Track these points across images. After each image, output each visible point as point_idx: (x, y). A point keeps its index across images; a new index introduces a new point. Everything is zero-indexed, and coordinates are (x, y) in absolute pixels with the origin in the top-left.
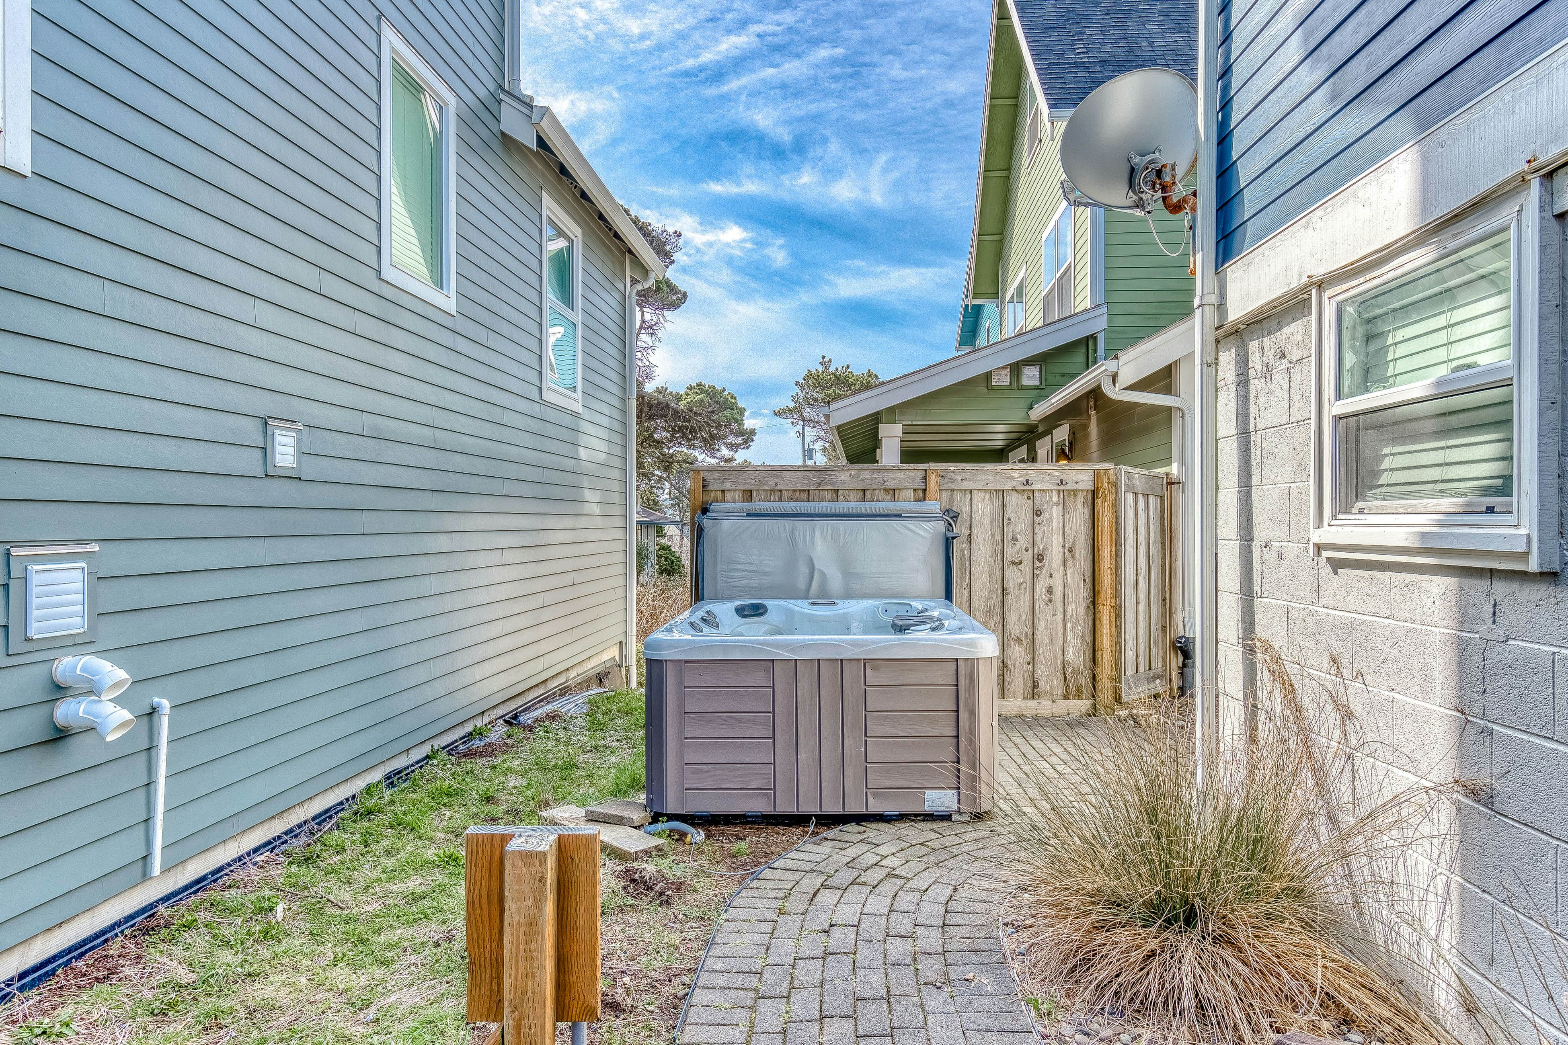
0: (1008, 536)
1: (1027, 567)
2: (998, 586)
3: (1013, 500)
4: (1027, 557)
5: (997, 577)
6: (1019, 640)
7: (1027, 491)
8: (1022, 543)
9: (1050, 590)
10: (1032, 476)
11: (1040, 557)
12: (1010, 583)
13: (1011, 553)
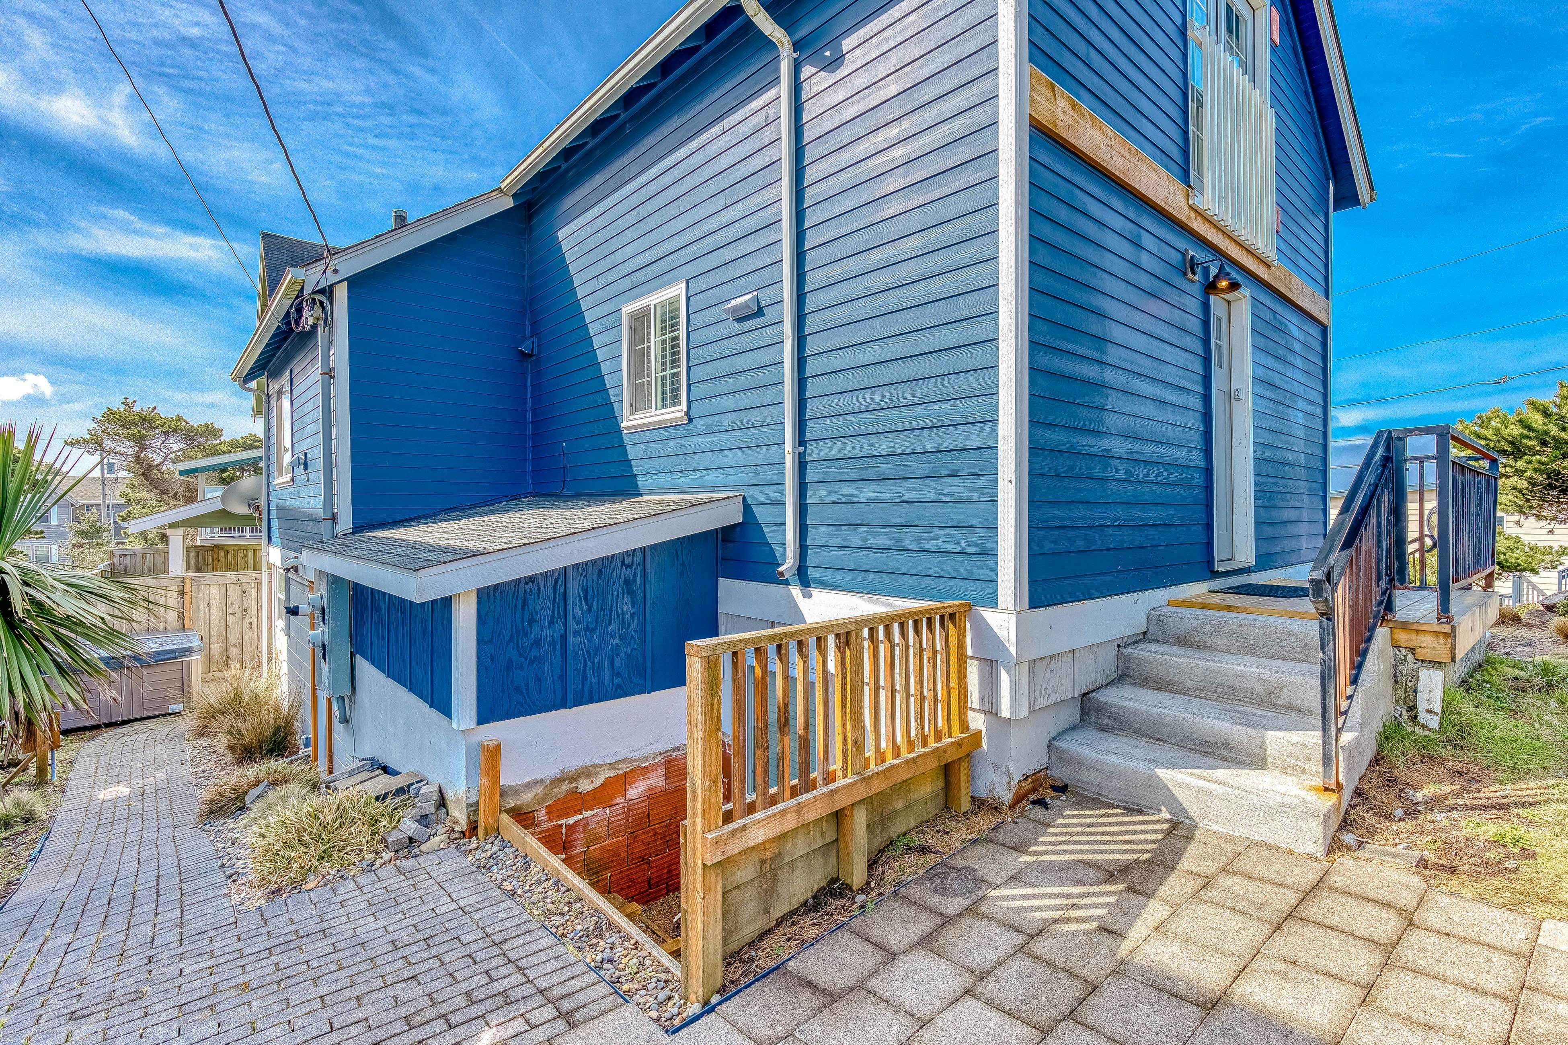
0: (229, 602)
1: (238, 615)
2: (224, 624)
3: (231, 588)
4: (239, 611)
5: (223, 621)
6: (235, 646)
7: (239, 582)
8: (236, 605)
9: (251, 624)
10: (241, 577)
11: (246, 611)
12: (230, 622)
13: (230, 610)
